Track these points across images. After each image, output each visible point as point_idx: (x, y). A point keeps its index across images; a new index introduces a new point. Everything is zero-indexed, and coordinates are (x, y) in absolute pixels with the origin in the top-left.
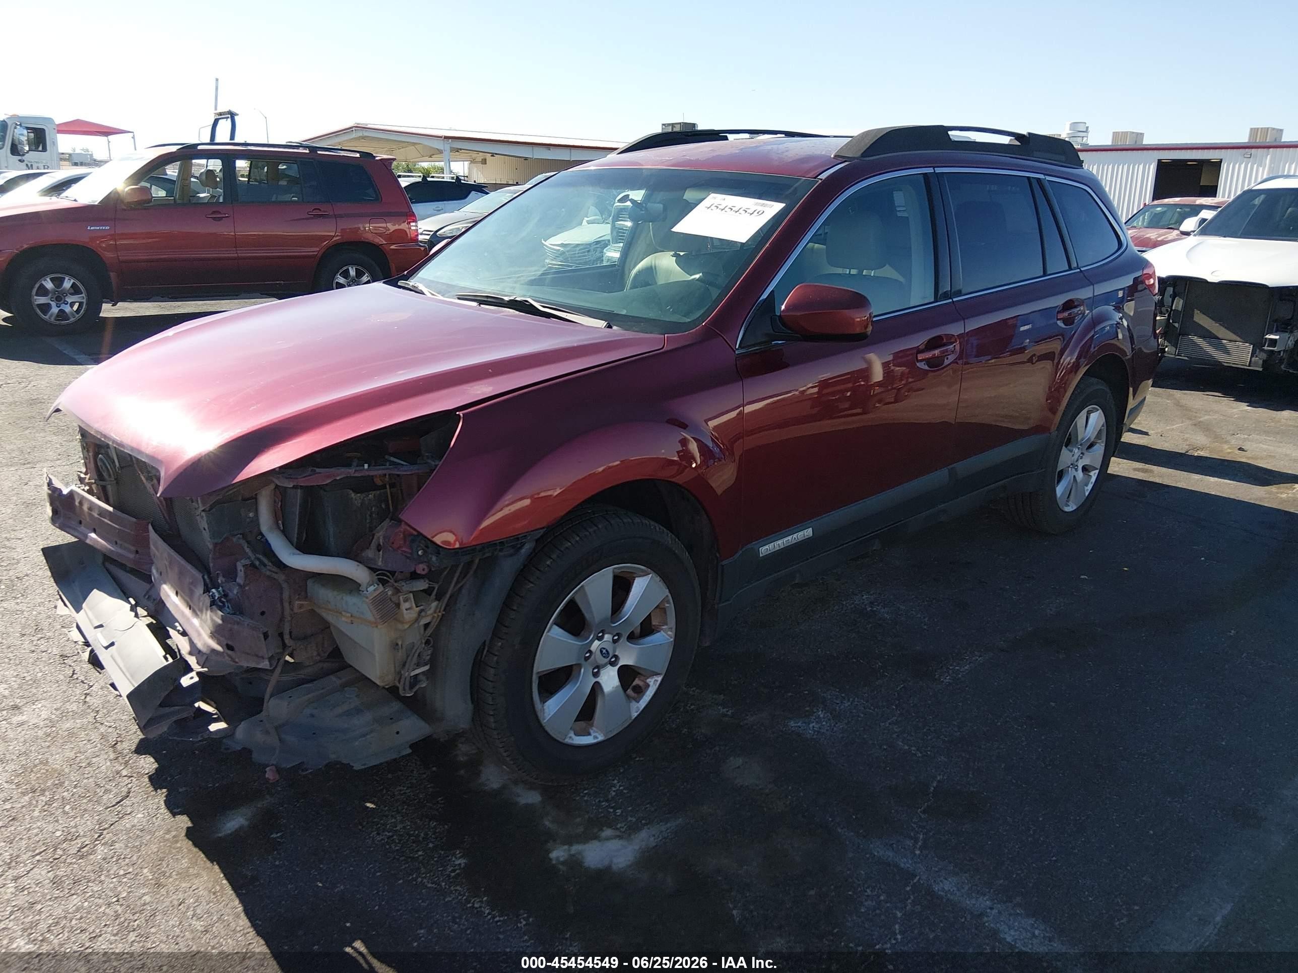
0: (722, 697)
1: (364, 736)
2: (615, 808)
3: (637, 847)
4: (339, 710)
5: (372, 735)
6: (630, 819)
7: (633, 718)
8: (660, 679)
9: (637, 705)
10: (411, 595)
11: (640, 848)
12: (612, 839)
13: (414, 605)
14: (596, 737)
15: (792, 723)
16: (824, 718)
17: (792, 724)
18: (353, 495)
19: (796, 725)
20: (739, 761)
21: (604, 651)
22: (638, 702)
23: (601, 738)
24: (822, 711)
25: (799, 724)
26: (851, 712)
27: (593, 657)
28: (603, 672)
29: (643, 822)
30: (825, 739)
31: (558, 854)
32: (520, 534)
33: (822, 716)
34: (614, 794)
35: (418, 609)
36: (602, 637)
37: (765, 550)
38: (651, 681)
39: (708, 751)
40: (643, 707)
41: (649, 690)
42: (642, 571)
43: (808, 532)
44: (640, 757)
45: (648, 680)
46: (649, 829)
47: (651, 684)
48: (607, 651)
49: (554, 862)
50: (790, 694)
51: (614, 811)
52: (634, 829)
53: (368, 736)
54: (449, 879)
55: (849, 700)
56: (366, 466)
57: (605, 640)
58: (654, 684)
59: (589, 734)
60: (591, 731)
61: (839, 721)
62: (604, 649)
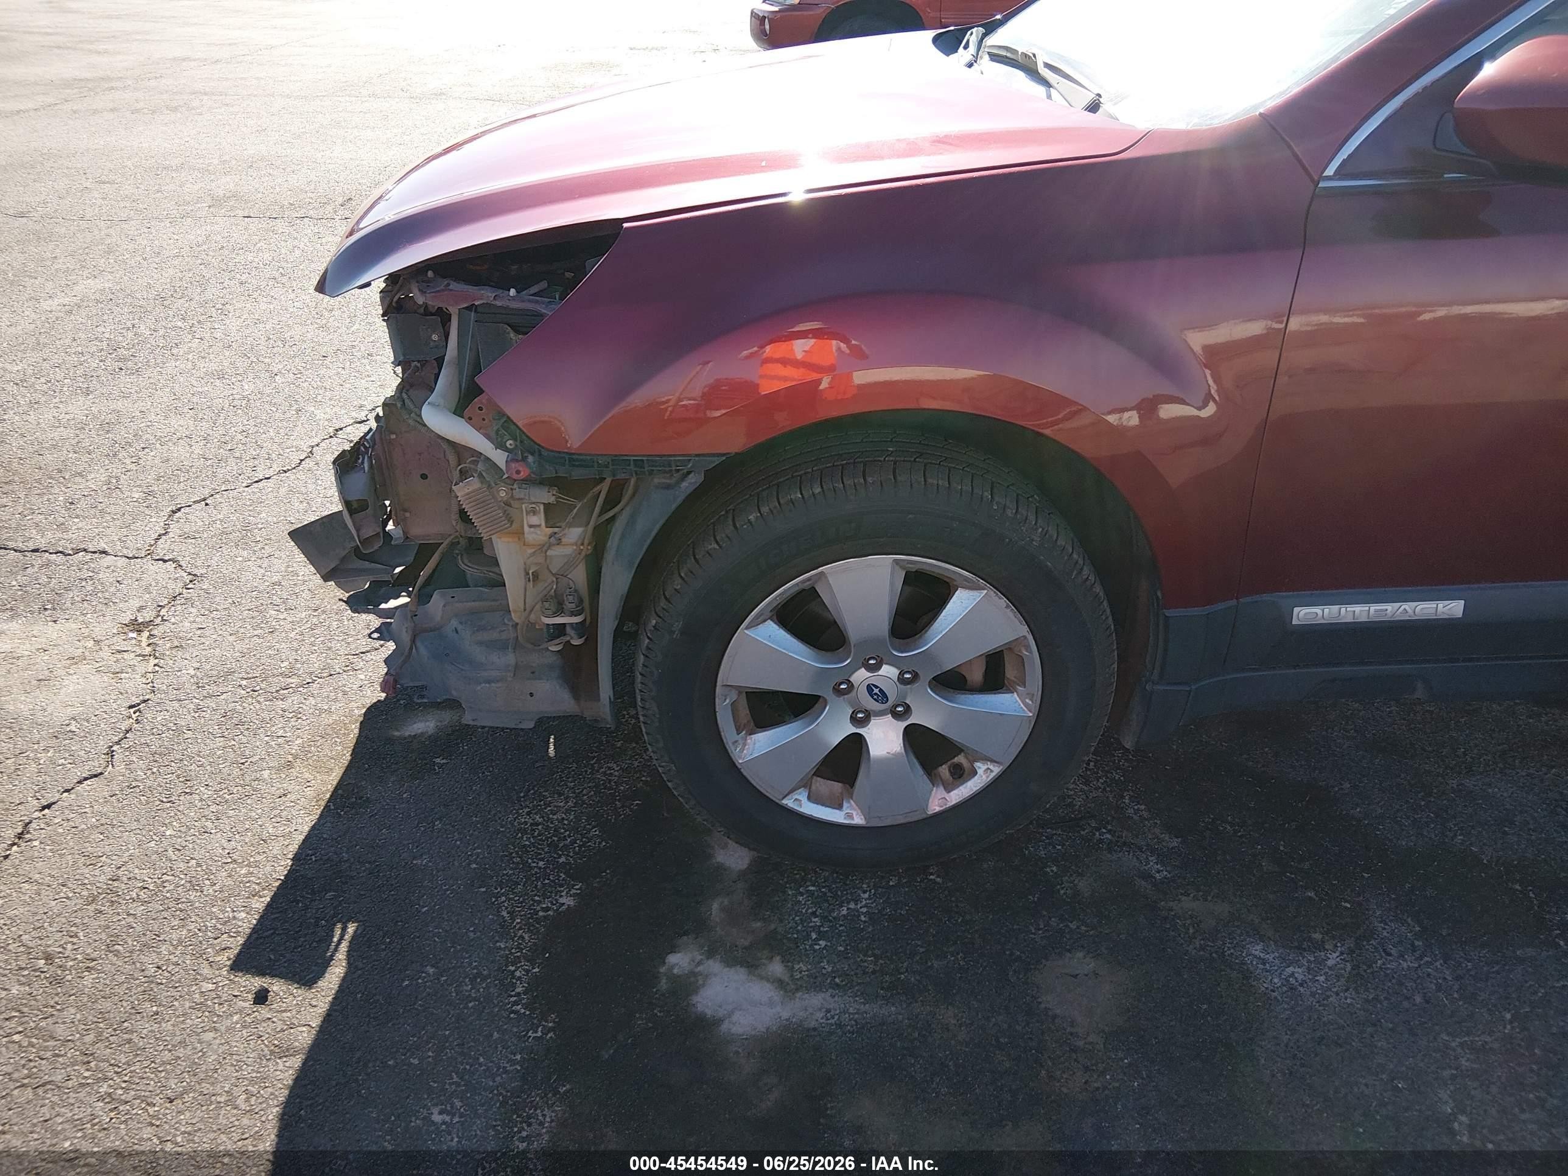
0: (1175, 842)
1: (489, 682)
2: (821, 935)
3: (785, 1015)
4: (485, 636)
5: (499, 685)
6: (824, 964)
7: (930, 812)
8: (996, 770)
9: (947, 796)
10: (542, 507)
11: (787, 1020)
12: (768, 980)
13: (543, 524)
14: (849, 816)
15: (1258, 947)
16: (1330, 968)
17: (1257, 949)
18: (512, 335)
19: (1262, 955)
20: (1090, 965)
21: (876, 691)
22: (949, 792)
23: (858, 820)
24: (1342, 953)
25: (1270, 957)
26: (1401, 984)
27: (853, 694)
28: (874, 722)
29: (837, 980)
30: (1292, 1008)
31: (679, 961)
32: (674, 456)
33: (1330, 963)
34: (845, 912)
35: (550, 531)
36: (876, 668)
37: (1305, 614)
38: (981, 767)
39: (1054, 921)
40: (954, 802)
41: (973, 780)
42: (966, 579)
43: (1452, 608)
44: (938, 876)
45: (977, 765)
46: (833, 996)
47: (980, 772)
48: (881, 690)
49: (663, 970)
50: (1311, 894)
51: (817, 939)
52: (815, 983)
53: (493, 685)
54: (532, 918)
55: (1421, 958)
56: (513, 292)
57: (880, 672)
58: (984, 775)
59: (840, 807)
60: (845, 805)
61: (1356, 989)
62: (877, 687)
